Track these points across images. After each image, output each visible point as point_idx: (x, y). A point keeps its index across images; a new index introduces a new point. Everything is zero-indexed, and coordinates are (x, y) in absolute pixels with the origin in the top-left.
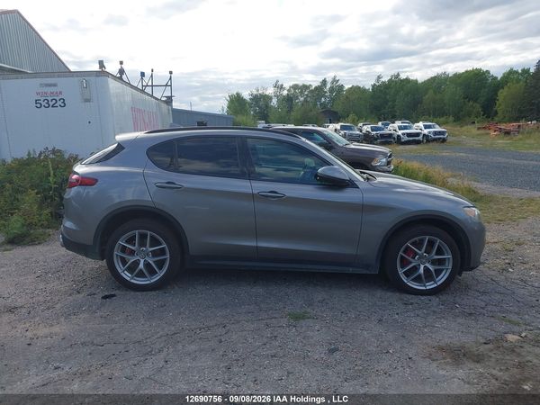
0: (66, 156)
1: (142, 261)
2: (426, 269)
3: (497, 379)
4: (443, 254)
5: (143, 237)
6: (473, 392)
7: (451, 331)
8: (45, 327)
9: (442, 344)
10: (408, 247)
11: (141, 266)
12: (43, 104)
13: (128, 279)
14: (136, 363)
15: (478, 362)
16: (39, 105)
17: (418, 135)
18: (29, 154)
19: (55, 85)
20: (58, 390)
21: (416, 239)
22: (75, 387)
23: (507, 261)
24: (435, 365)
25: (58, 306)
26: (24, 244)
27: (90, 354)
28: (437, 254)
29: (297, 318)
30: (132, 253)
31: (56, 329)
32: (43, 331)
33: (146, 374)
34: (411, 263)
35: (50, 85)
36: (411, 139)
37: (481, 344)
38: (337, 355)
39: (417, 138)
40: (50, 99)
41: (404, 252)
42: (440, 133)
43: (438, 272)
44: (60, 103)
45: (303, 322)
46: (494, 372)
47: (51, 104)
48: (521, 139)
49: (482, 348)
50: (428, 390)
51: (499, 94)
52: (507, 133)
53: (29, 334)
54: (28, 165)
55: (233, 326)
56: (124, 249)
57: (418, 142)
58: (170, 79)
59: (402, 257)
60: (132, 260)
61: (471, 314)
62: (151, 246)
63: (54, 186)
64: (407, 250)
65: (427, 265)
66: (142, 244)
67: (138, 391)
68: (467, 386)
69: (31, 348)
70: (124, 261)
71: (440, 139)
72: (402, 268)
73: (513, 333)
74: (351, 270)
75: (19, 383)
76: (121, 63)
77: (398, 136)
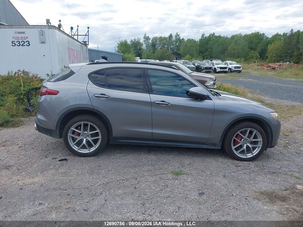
0: (31, 75)
1: (85, 139)
2: (248, 147)
3: (297, 212)
4: (257, 138)
5: (86, 125)
6: (286, 220)
7: (265, 183)
8: (29, 178)
9: (262, 190)
10: (238, 134)
11: (84, 142)
12: (17, 44)
13: (76, 150)
14: (88, 201)
15: (284, 201)
16: (14, 44)
17: (226, 68)
18: (9, 73)
19: (24, 33)
20: (43, 218)
21: (243, 130)
22: (53, 216)
23: (287, 142)
24: (260, 203)
25: (35, 165)
26: (9, 127)
27: (60, 195)
28: (254, 138)
29: (178, 174)
30: (79, 134)
31: (36, 180)
32: (28, 181)
33: (95, 208)
34: (239, 143)
35: (21, 33)
36: (222, 70)
37: (283, 190)
38: (204, 197)
39: (225, 70)
40: (20, 41)
41: (236, 137)
42: (238, 67)
43: (254, 148)
44: (26, 43)
45: (181, 177)
46: (295, 207)
47: (21, 44)
48: (281, 72)
49: (285, 193)
50: (260, 218)
51: (268, 47)
52: (274, 69)
53: (20, 183)
54: (8, 80)
55: (141, 179)
56: (74, 132)
57: (226, 72)
58: (88, 31)
59: (234, 139)
60: (79, 138)
61: (274, 173)
62: (90, 131)
63: (23, 93)
64: (237, 136)
65: (248, 144)
66: (85, 129)
67: (92, 218)
68: (281, 215)
69: (22, 191)
70: (74, 140)
71: (238, 70)
72: (234, 145)
73: (299, 184)
74: (205, 147)
75: (19, 213)
76: (60, 21)
77: (215, 68)
